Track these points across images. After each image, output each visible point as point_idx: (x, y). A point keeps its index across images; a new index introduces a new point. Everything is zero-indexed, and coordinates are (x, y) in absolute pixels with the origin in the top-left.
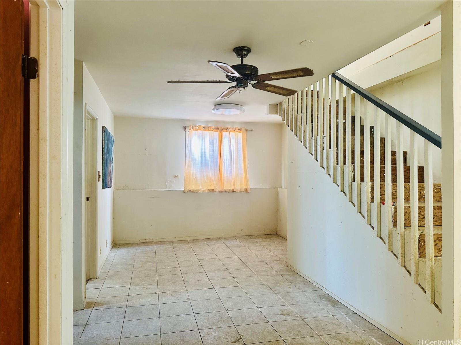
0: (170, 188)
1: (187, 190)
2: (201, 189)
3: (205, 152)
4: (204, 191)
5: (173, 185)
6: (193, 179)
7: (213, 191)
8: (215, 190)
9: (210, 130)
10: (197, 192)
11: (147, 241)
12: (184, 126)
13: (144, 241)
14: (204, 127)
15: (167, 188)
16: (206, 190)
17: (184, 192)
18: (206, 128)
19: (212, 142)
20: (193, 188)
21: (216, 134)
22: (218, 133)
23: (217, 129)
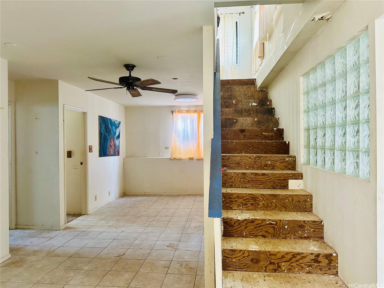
0: (162, 156)
1: (173, 158)
2: (183, 157)
3: (187, 130)
4: (185, 159)
5: (164, 154)
6: (178, 150)
7: (192, 159)
8: (194, 158)
9: (190, 113)
10: (180, 159)
11: (145, 193)
12: (171, 111)
13: (144, 194)
14: (186, 111)
15: (160, 156)
16: (186, 158)
17: (171, 159)
18: (188, 111)
19: (192, 122)
20: (177, 156)
21: (196, 115)
22: (197, 114)
23: (195, 111)
